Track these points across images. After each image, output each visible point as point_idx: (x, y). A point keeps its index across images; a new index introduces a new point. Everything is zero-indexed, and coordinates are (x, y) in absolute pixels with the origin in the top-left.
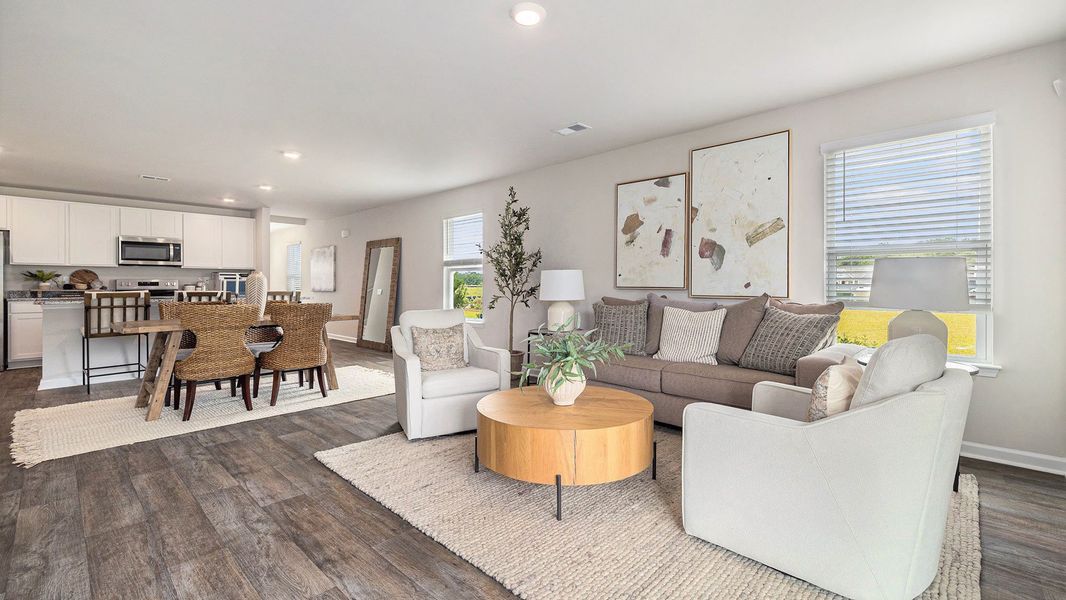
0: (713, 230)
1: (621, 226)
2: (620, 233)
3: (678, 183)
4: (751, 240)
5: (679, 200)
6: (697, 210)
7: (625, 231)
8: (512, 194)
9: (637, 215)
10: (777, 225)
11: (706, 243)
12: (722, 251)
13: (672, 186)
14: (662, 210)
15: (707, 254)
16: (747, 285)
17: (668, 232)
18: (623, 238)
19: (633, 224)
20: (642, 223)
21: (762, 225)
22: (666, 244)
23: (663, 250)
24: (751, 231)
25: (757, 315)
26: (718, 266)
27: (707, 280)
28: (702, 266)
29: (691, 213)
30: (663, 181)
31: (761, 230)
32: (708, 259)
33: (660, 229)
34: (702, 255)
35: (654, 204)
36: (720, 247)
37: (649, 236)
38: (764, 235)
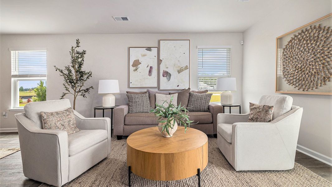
0: (167, 68)
1: (131, 63)
2: (131, 67)
3: (155, 51)
4: (179, 72)
5: (155, 56)
6: (162, 61)
7: (133, 66)
8: (78, 42)
9: (139, 60)
10: (186, 68)
11: (165, 72)
12: (170, 75)
13: (152, 51)
14: (149, 59)
15: (165, 75)
16: (178, 86)
17: (151, 67)
18: (132, 68)
19: (136, 64)
20: (141, 63)
21: (182, 68)
22: (150, 72)
23: (149, 74)
24: (179, 69)
25: (188, 95)
26: (169, 80)
27: (165, 84)
28: (163, 80)
29: (159, 61)
30: (149, 49)
31: (182, 69)
32: (165, 77)
33: (148, 66)
34: (163, 76)
35: (146, 57)
36: (170, 74)
37: (143, 68)
38: (183, 70)
